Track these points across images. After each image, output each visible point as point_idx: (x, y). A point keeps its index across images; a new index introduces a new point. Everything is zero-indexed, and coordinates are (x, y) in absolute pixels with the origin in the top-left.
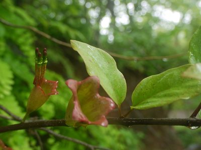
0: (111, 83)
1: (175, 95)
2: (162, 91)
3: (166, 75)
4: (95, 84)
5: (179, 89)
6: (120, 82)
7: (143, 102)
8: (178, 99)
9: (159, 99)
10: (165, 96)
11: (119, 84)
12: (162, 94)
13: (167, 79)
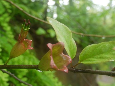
0: (69, 46)
1: (106, 58)
2: (98, 54)
3: (102, 45)
4: (62, 47)
5: (108, 55)
6: (73, 46)
7: (87, 60)
8: (108, 61)
9: (97, 59)
10: (100, 58)
11: (73, 47)
12: (98, 56)
13: (102, 48)
